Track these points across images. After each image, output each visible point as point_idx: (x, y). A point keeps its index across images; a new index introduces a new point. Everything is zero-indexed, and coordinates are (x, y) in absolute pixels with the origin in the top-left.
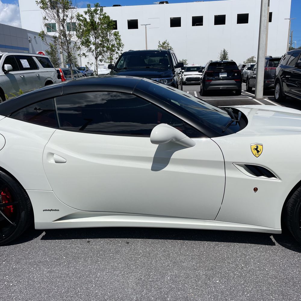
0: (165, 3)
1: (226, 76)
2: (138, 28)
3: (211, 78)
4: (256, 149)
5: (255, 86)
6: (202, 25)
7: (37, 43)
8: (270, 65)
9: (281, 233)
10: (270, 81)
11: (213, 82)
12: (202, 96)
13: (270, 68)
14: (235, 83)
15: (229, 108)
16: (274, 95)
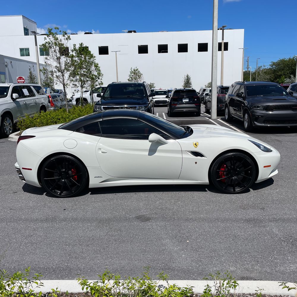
0: (133, 32)
1: (188, 101)
2: (108, 54)
3: (176, 102)
4: (195, 144)
5: (211, 108)
6: (167, 52)
7: (13, 68)
8: (222, 93)
9: (209, 184)
10: (223, 105)
11: (178, 106)
12: (170, 117)
13: (222, 94)
14: (195, 106)
15: (185, 126)
16: (224, 116)
